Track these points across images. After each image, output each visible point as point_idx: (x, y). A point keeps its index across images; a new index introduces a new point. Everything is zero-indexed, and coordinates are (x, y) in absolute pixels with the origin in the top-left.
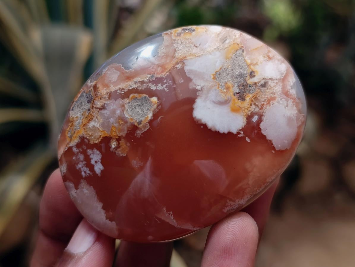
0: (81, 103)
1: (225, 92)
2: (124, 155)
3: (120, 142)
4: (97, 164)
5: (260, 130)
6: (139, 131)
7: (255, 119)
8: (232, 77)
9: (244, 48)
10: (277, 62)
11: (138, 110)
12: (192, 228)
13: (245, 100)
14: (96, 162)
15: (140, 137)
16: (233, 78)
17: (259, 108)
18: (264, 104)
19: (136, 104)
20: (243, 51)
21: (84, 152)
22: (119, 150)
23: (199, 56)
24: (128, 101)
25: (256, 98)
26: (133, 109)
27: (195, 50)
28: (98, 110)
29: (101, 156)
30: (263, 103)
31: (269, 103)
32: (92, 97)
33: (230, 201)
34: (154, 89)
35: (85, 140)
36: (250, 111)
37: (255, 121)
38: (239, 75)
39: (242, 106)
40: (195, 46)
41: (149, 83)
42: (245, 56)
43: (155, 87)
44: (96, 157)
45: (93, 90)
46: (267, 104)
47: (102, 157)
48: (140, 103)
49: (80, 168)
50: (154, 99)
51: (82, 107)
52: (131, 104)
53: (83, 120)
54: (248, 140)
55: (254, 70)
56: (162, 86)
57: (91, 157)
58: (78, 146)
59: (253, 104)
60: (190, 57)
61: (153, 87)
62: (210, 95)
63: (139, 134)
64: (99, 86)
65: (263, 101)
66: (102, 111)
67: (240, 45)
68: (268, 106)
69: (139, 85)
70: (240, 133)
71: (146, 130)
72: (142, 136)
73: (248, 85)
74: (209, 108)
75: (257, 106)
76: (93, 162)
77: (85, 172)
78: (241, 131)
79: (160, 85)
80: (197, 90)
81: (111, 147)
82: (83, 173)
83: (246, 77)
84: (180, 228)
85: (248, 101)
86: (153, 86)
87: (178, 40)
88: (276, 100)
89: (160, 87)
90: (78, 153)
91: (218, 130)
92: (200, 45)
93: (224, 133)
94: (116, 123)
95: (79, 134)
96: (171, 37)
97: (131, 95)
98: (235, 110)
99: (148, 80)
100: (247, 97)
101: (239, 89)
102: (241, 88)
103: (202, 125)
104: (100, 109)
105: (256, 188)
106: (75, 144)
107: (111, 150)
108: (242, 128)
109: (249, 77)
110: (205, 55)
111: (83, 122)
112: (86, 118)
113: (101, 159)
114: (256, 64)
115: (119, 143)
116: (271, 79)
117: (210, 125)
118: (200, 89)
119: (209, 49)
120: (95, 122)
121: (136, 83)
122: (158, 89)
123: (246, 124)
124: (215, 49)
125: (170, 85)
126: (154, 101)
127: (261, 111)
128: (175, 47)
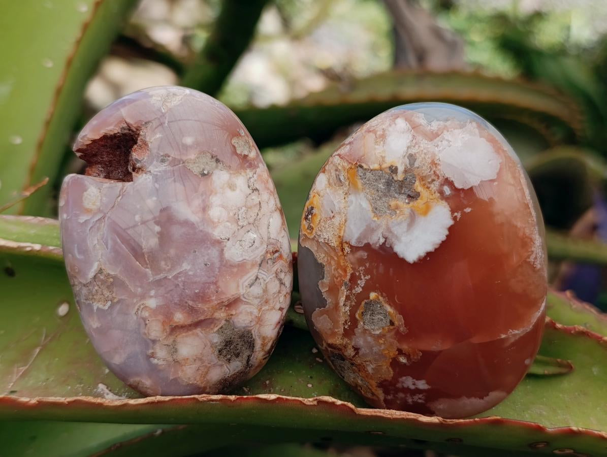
0: (340, 366)
1: (399, 213)
2: (421, 355)
3: (403, 352)
4: (417, 384)
5: (463, 190)
6: (401, 329)
7: (447, 190)
8: (385, 196)
9: (358, 164)
10: (390, 129)
11: (377, 317)
12: (539, 312)
13: (419, 193)
14: (414, 384)
15: (408, 331)
16: (387, 194)
17: (436, 179)
18: (435, 172)
19: (368, 316)
20: (361, 167)
21: (398, 390)
22: (412, 357)
23: (346, 221)
24: (362, 323)
25: (423, 179)
26: (373, 322)
27: (337, 221)
28: (357, 356)
29: (409, 377)
30: (432, 172)
31: (436, 164)
32: (339, 354)
33: (529, 258)
34: (361, 290)
35: (384, 383)
36: (435, 192)
37: (450, 192)
38: (387, 185)
39: (425, 200)
40: (331, 219)
41: (352, 291)
42: (368, 168)
43: (359, 287)
44: (408, 382)
45: (332, 350)
46: (436, 167)
47: (411, 376)
48: (370, 312)
49: (413, 402)
50: (373, 295)
51: (346, 368)
52: (367, 322)
53: (361, 374)
54: (468, 210)
55: (390, 165)
56: (361, 279)
57: (405, 386)
58: (386, 392)
59: (429, 186)
60: (342, 232)
61: (359, 290)
62: (395, 232)
63: (403, 330)
64: (330, 341)
65: (431, 170)
66: (361, 353)
67: (353, 167)
68: (439, 167)
69: (348, 303)
70: (456, 217)
71: (404, 321)
72: (408, 327)
73: (402, 181)
74: (411, 240)
75: (433, 180)
76: (412, 387)
77: (420, 399)
78: (453, 214)
79: (359, 282)
80: (384, 244)
81: (405, 364)
82: (420, 401)
83: (393, 178)
84: (533, 326)
85: (423, 190)
86: (357, 289)
87: (316, 233)
88: (437, 153)
89: (362, 283)
90: (394, 396)
91: (440, 242)
92: (332, 212)
93: (447, 236)
94: (381, 347)
95: (374, 386)
96: (309, 238)
97: (357, 316)
98: (426, 211)
99: (347, 291)
100: (417, 188)
101: (403, 194)
102: (403, 192)
103: (425, 257)
104: (357, 353)
105: (530, 219)
106: (383, 394)
107: (408, 364)
108: (451, 211)
109: (394, 175)
110: (347, 213)
111: (363, 376)
112: (359, 371)
113: (413, 378)
114: (383, 158)
115: (405, 354)
116: (408, 148)
117: (430, 248)
118: (384, 240)
119: (342, 206)
120: (368, 365)
121: (345, 305)
122: (363, 286)
123: (449, 204)
124: (345, 198)
125: (364, 269)
126: (374, 297)
127: (441, 178)
128: (323, 241)
